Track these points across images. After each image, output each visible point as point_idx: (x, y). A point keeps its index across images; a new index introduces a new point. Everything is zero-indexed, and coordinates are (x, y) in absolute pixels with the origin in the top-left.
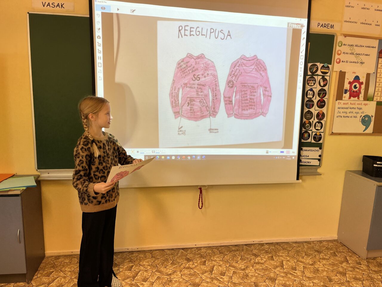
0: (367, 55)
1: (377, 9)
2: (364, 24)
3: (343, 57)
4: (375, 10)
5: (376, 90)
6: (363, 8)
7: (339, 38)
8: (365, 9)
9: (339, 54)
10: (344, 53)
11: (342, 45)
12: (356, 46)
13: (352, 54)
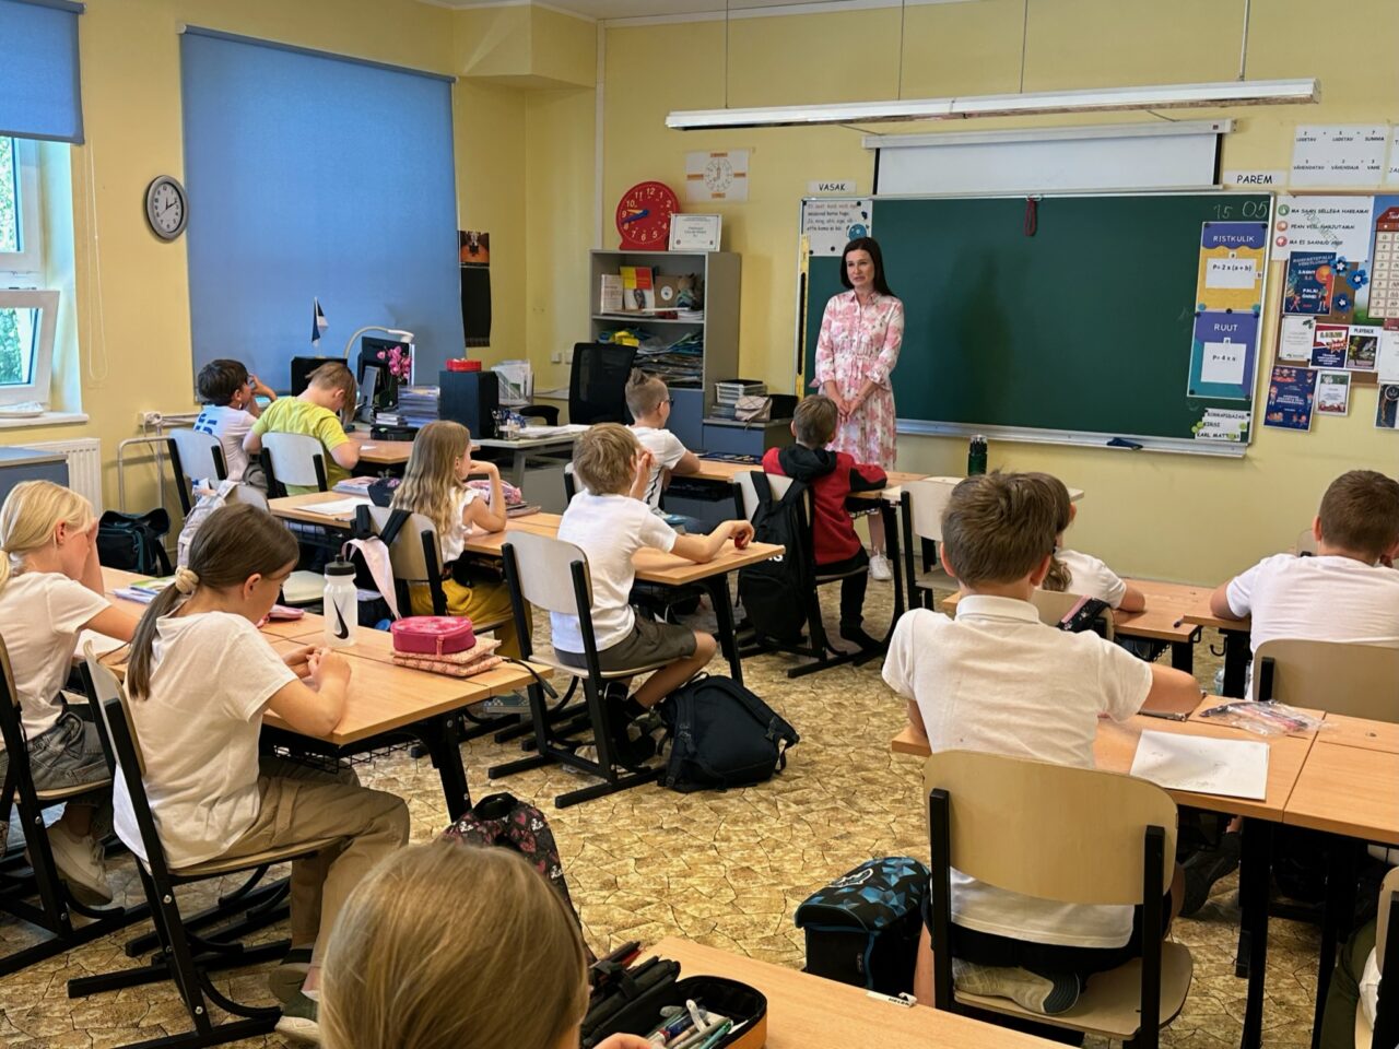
0: (1347, 227)
1: (1370, 136)
2: (1341, 168)
3: (1290, 234)
4: (1367, 139)
5: (1374, 294)
6: (1338, 139)
7: (1282, 201)
8: (1341, 139)
9: (1283, 230)
10: (1294, 226)
11: (1287, 212)
12: (1322, 211)
13: (1315, 227)
